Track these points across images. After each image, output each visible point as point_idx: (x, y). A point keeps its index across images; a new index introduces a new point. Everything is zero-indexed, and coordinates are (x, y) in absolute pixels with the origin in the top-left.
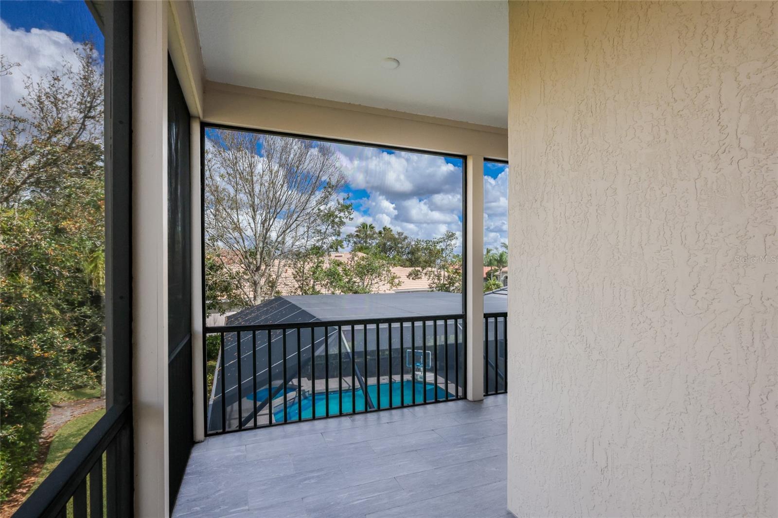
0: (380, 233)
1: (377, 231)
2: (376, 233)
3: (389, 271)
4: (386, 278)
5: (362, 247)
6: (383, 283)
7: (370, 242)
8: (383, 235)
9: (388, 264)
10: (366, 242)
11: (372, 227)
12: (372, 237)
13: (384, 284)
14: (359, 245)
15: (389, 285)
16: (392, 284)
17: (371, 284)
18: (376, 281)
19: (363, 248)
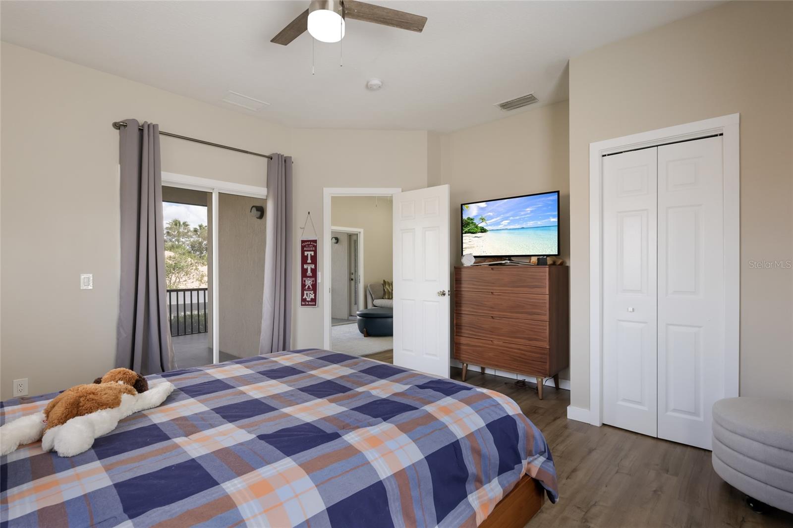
0: (196, 231)
1: (192, 229)
2: (191, 232)
3: (197, 269)
4: (195, 276)
5: (173, 246)
6: (192, 280)
7: (184, 240)
8: (199, 234)
9: (196, 263)
10: (178, 241)
11: (186, 225)
12: (185, 235)
13: (193, 282)
14: (170, 244)
15: (197, 282)
16: (201, 281)
17: (179, 281)
18: (184, 279)
19: (175, 247)
